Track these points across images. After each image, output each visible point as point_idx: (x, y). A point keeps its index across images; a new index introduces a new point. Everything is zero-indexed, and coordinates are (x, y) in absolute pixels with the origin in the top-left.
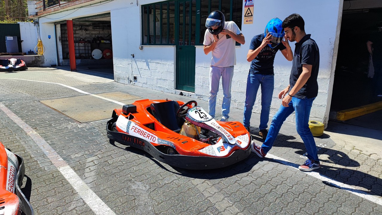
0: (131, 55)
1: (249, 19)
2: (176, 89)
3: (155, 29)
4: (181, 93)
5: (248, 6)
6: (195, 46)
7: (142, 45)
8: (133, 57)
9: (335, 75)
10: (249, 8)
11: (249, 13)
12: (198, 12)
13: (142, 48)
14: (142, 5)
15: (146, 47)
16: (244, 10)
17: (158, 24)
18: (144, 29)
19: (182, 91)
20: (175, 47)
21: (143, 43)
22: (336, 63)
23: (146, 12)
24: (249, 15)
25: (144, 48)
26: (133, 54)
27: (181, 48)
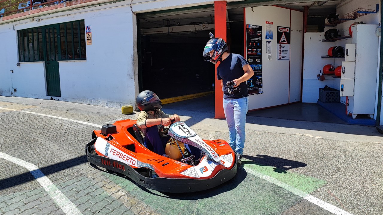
0: (11, 71)
1: (89, 42)
2: (47, 96)
3: (29, 48)
4: (52, 98)
5: (88, 33)
6: (58, 61)
7: (19, 62)
8: (13, 72)
9: (138, 76)
10: (89, 34)
11: (89, 38)
12: (59, 36)
13: (18, 65)
14: (18, 30)
15: (22, 64)
16: (86, 35)
17: (31, 45)
18: (20, 48)
19: (52, 97)
20: (45, 63)
21: (20, 60)
22: (138, 69)
23: (21, 36)
24: (89, 39)
25: (21, 64)
26: (13, 71)
27: (48, 63)
